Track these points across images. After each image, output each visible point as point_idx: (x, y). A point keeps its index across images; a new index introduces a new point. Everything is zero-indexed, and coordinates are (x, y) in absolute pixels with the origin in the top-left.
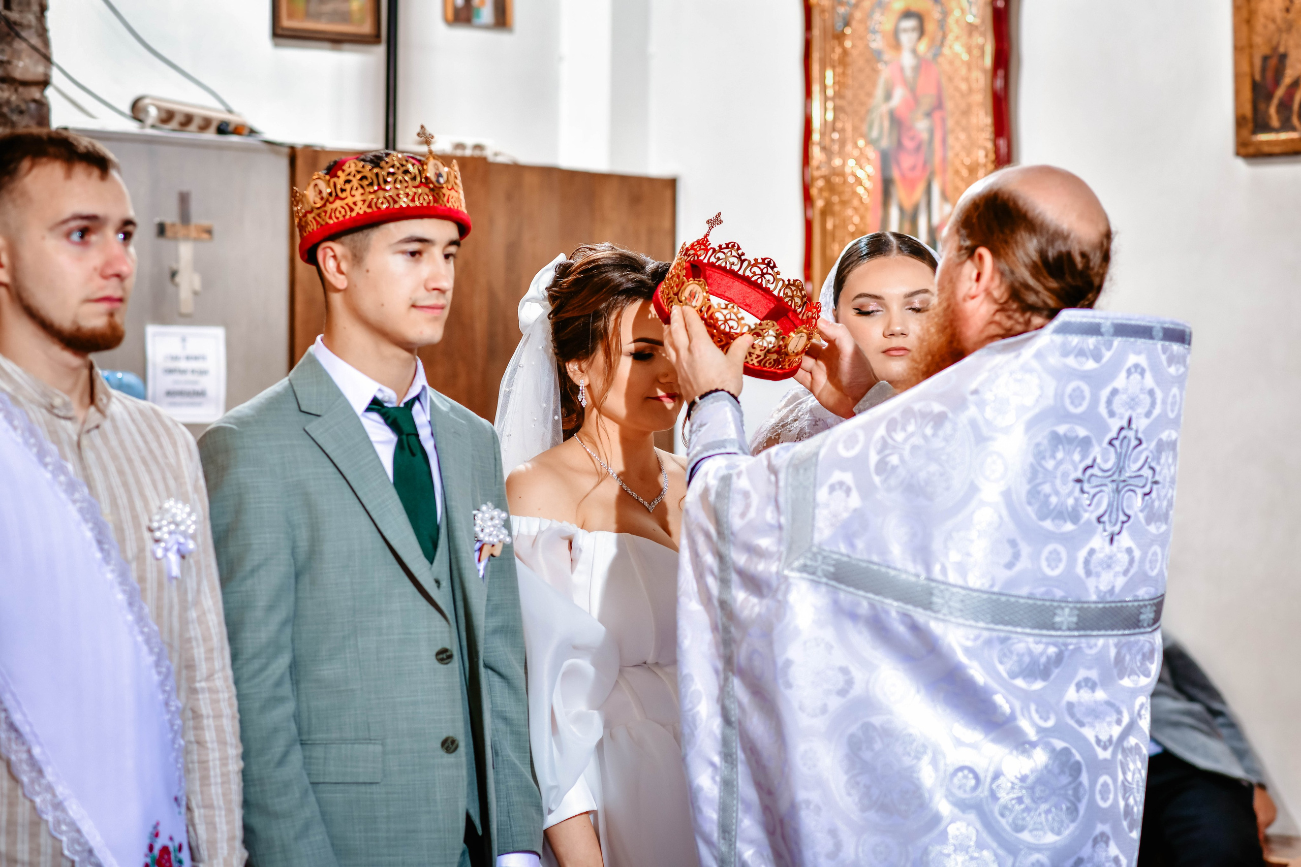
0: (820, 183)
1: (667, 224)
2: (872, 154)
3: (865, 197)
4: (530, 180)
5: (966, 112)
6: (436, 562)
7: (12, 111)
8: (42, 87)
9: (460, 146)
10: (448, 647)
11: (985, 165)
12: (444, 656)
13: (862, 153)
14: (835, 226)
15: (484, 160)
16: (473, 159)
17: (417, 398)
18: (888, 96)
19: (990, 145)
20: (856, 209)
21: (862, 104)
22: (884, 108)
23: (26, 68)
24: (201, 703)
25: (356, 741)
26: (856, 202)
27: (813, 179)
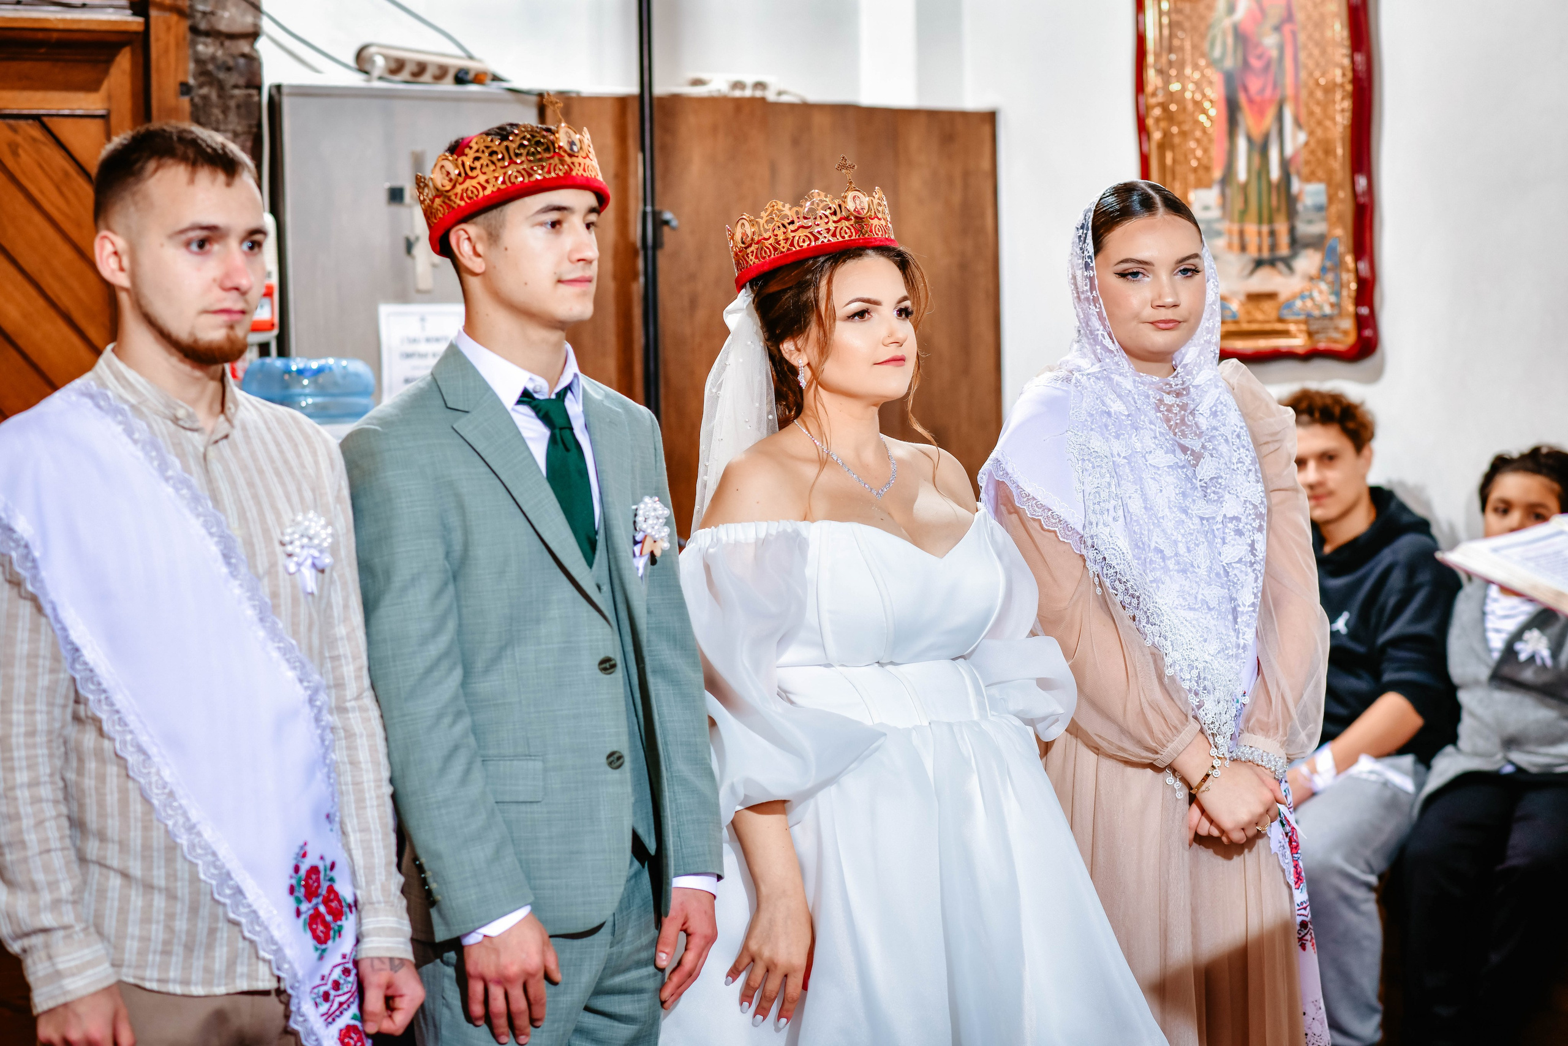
0: (1157, 112)
1: (986, 165)
2: (1216, 77)
3: (1207, 124)
4: (819, 121)
5: (1320, 24)
6: (595, 566)
7: (219, 68)
8: (251, 40)
9: (738, 85)
10: (612, 656)
11: (1342, 86)
12: (607, 665)
13: (1203, 75)
14: (1174, 161)
15: (763, 100)
16: (752, 100)
17: (569, 388)
18: (1231, 9)
19: (1346, 62)
20: (1198, 141)
21: (1202, 18)
22: (1227, 23)
23: (232, 19)
24: (353, 721)
25: (516, 757)
26: (1198, 134)
27: (1149, 108)
